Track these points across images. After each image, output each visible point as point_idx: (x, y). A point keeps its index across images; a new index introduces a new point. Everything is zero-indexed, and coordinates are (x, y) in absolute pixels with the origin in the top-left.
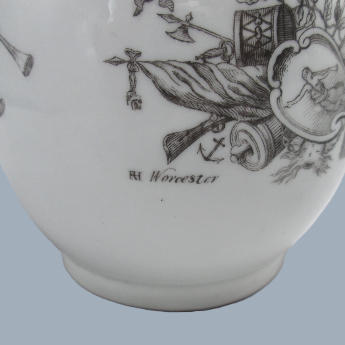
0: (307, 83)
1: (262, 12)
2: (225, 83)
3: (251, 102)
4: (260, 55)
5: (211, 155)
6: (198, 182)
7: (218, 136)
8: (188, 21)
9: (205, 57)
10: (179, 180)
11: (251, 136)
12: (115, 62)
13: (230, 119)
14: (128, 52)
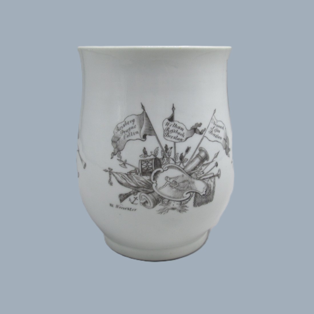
0: (168, 181)
1: (148, 160)
2: (137, 181)
3: (146, 187)
4: (148, 173)
5: (133, 202)
6: (130, 210)
7: (136, 196)
8: (125, 162)
9: (130, 173)
10: (124, 209)
11: (147, 198)
12: (106, 171)
13: (139, 191)
14: (109, 169)
